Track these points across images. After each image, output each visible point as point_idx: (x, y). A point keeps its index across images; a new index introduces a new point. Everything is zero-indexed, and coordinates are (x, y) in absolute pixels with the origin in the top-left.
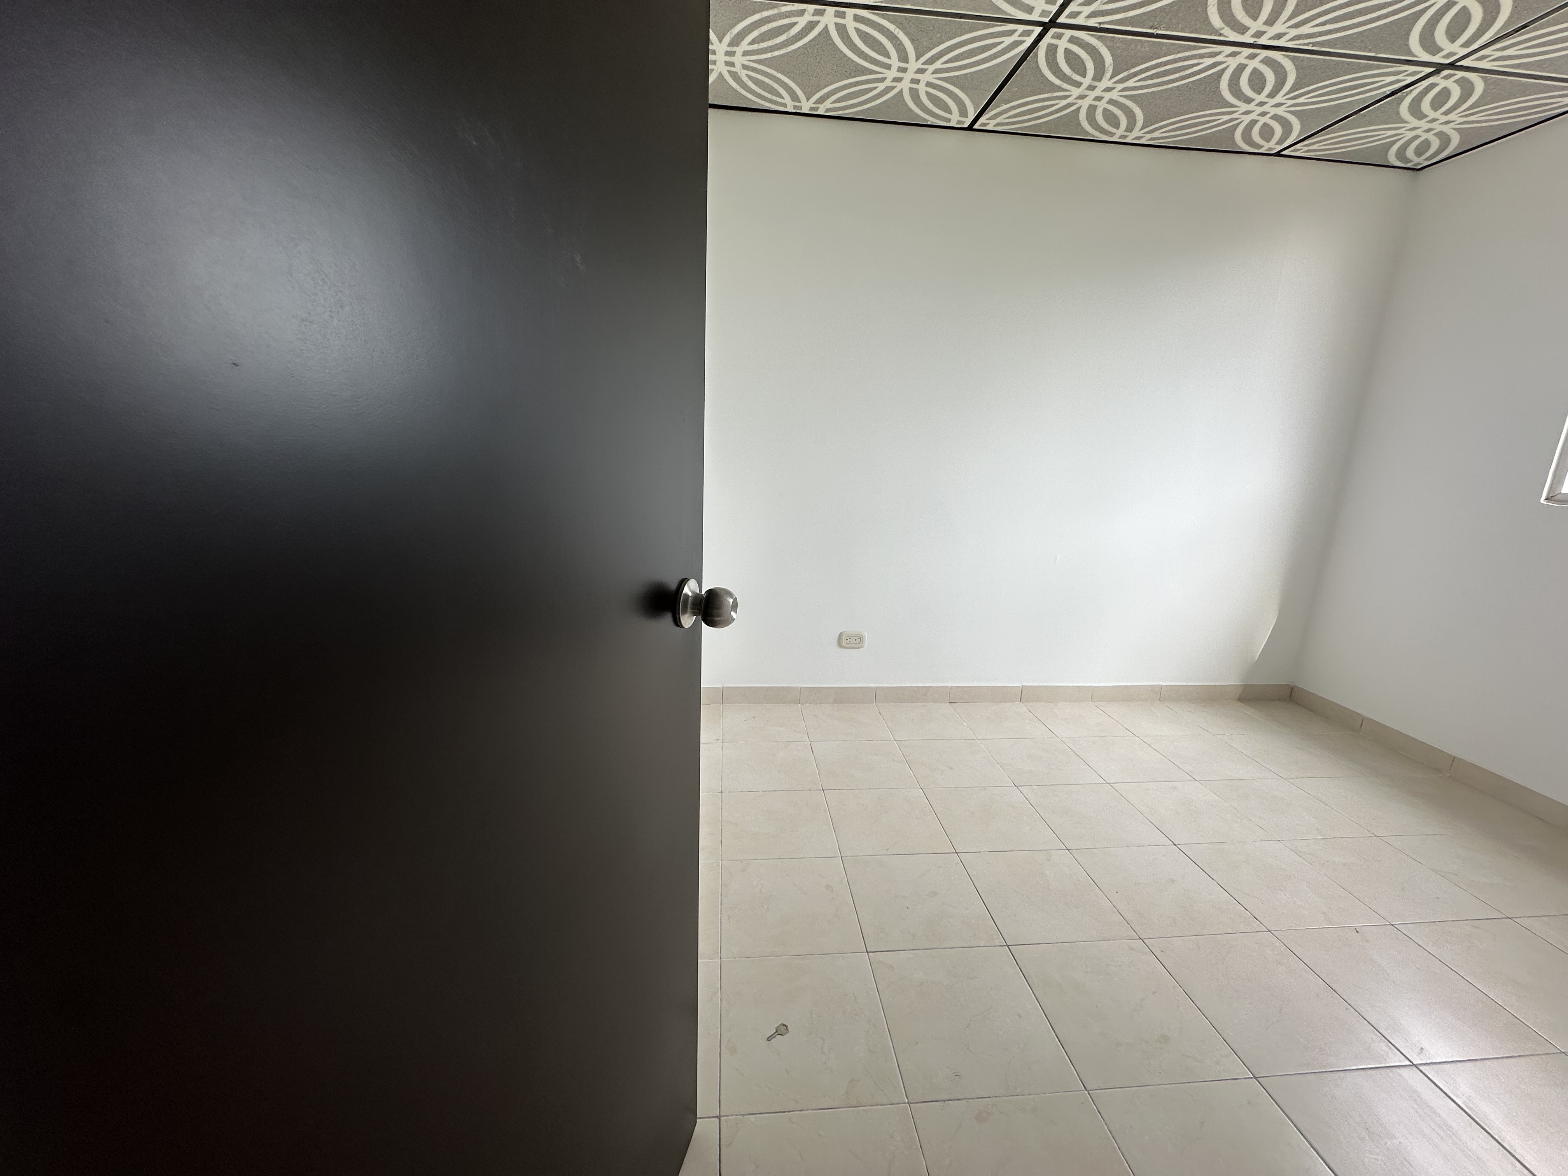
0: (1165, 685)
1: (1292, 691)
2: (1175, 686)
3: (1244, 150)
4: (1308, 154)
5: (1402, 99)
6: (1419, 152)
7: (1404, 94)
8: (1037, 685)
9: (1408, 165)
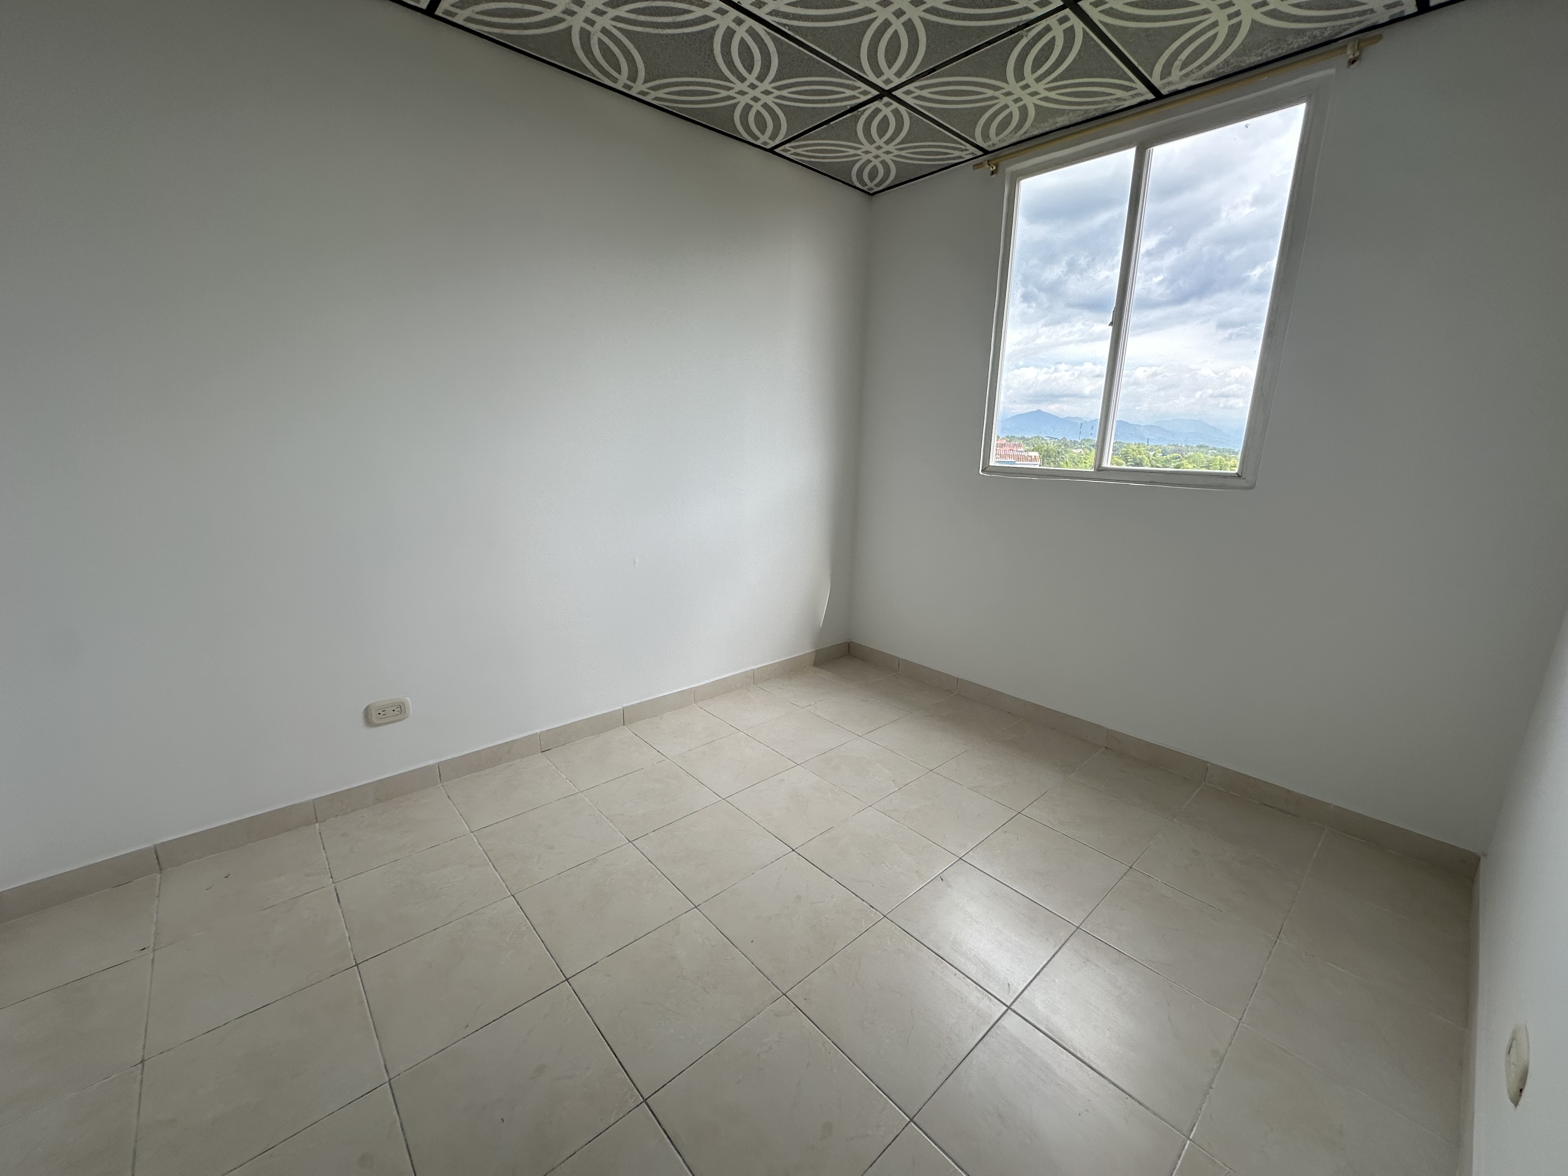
0: (756, 668)
1: (849, 646)
2: (764, 666)
3: (744, 137)
4: (796, 157)
5: (857, 118)
6: (872, 176)
7: (859, 113)
8: (639, 702)
9: (865, 189)
